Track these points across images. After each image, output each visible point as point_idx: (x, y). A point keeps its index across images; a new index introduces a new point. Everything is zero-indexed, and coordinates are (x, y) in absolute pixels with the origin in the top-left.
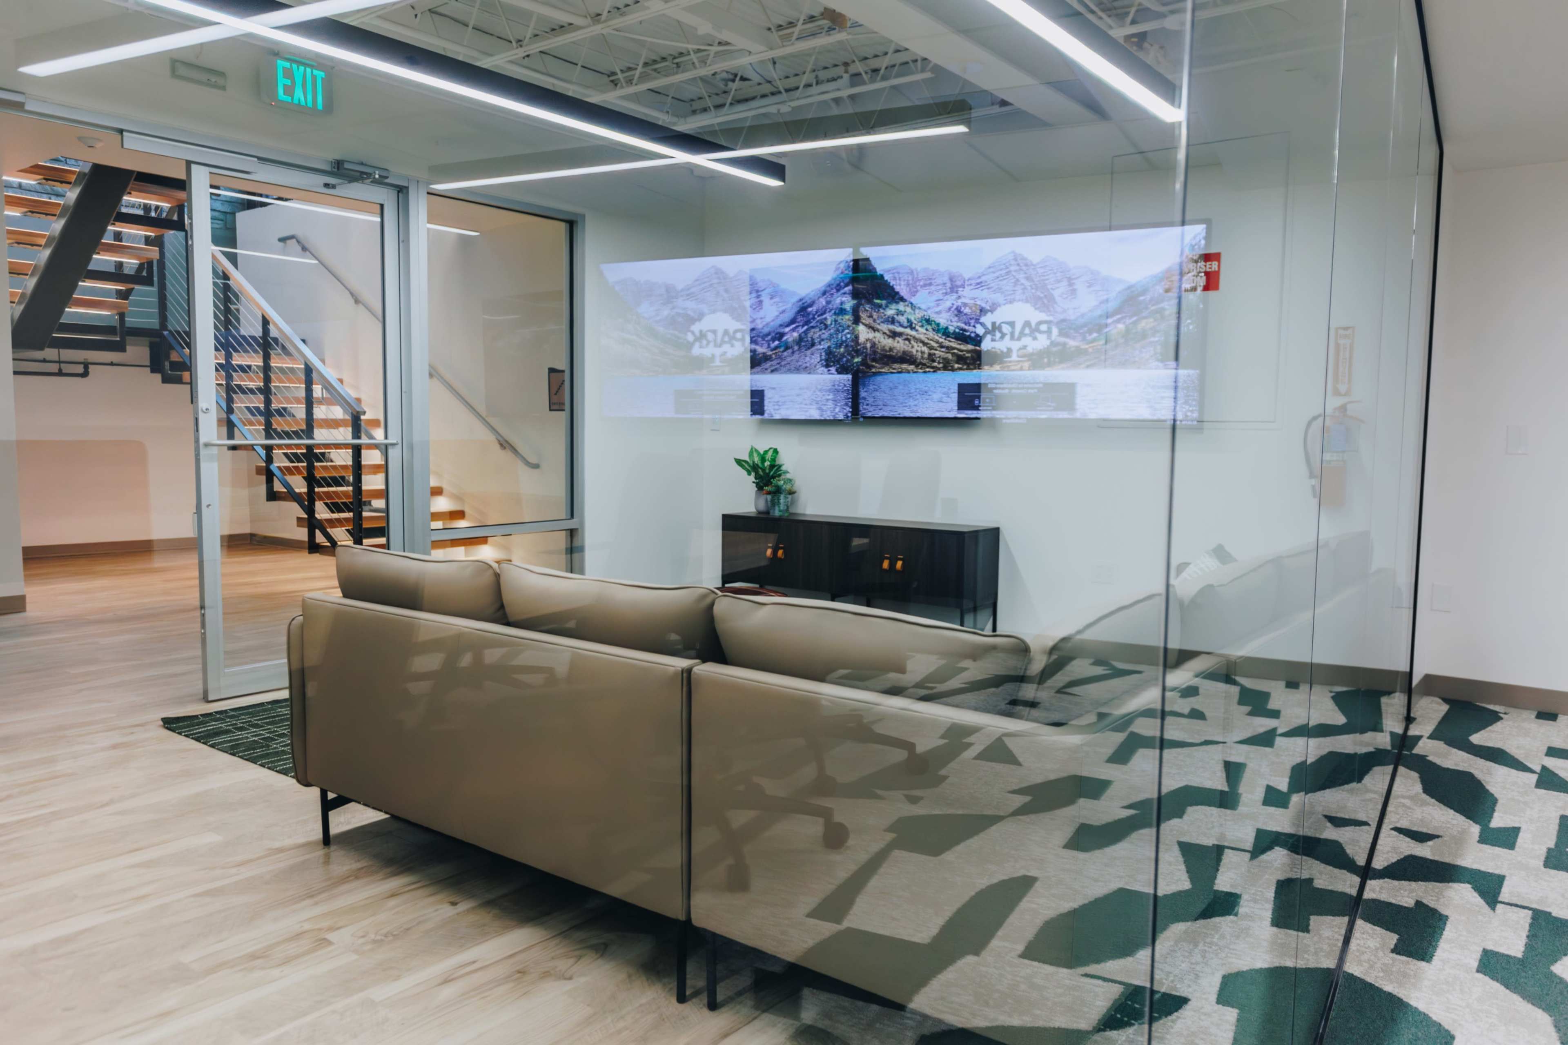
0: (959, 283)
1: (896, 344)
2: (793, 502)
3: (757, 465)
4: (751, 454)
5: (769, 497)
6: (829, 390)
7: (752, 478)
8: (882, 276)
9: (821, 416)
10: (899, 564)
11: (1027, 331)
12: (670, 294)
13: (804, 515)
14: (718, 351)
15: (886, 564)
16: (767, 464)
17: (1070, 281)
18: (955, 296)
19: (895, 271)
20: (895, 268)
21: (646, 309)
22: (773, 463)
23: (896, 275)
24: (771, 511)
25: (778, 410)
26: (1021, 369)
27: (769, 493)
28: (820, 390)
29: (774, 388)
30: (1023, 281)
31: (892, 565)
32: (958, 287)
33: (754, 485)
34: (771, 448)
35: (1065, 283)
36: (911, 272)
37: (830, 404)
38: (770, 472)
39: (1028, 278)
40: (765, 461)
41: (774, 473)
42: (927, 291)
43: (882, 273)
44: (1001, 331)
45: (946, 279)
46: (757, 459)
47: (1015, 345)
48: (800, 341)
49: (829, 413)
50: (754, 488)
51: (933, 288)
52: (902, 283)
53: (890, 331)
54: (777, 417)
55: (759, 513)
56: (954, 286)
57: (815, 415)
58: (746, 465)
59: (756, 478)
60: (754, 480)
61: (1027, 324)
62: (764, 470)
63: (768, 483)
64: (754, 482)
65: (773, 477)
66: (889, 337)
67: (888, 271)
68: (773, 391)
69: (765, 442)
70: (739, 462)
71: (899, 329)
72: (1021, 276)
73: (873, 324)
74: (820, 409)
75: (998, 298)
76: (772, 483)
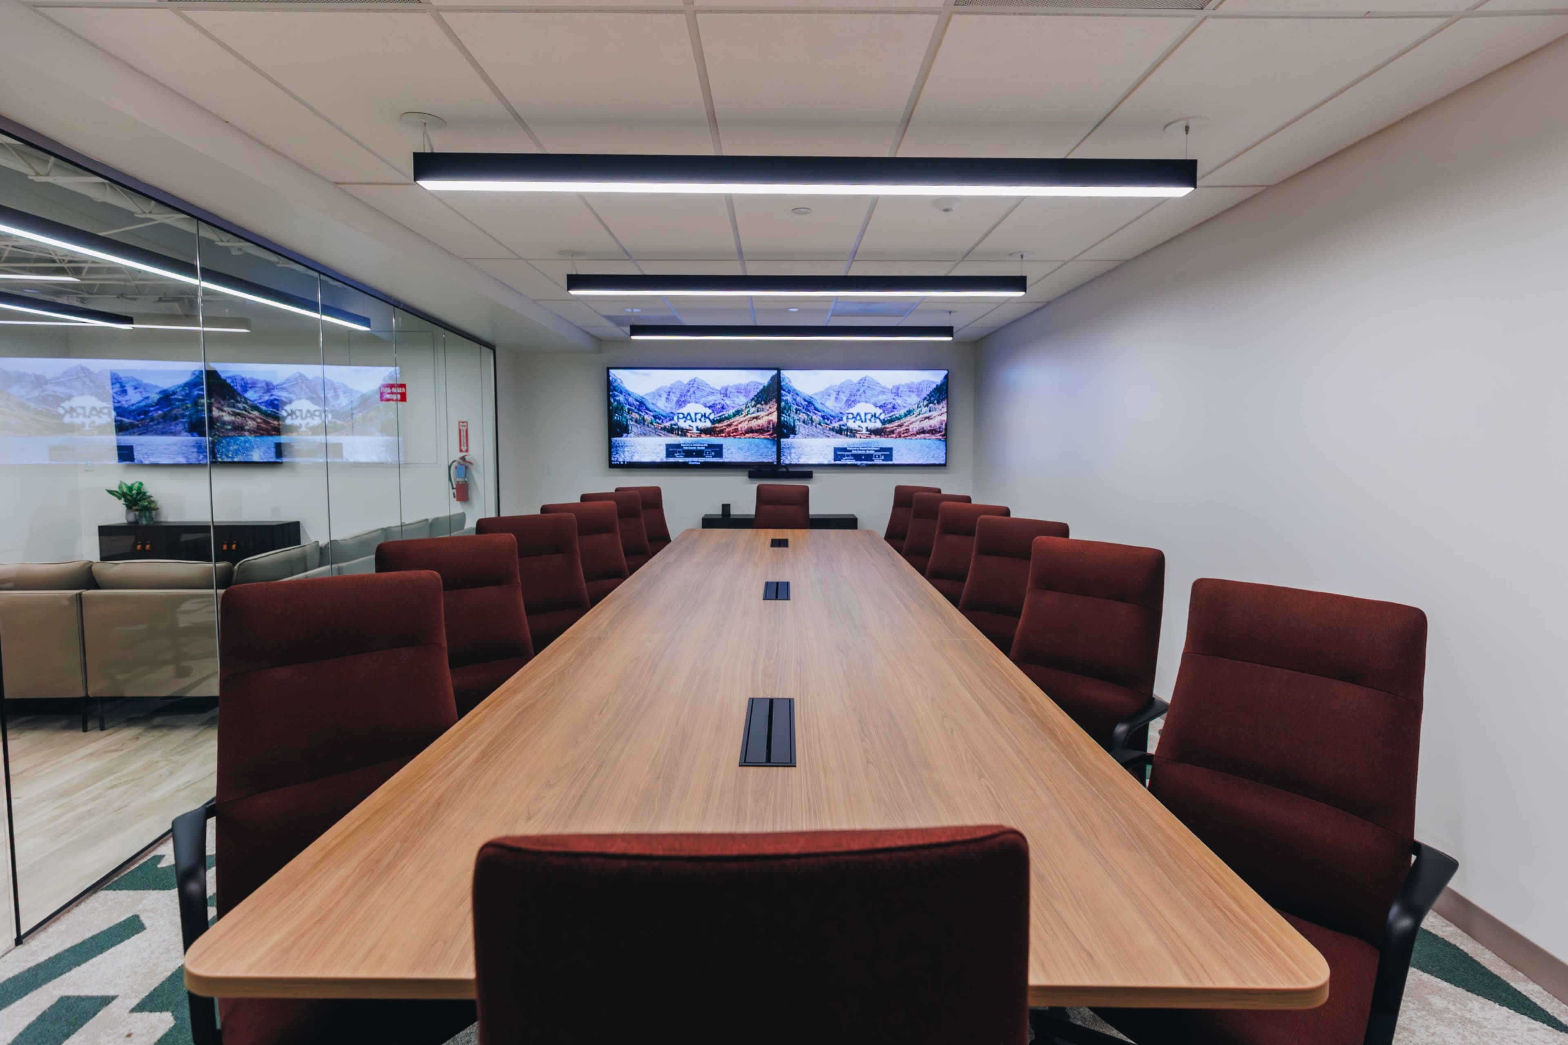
0: (271, 387)
1: (237, 419)
2: (157, 515)
3: (126, 493)
4: (120, 487)
5: (137, 513)
6: (194, 446)
7: (122, 501)
8: (225, 380)
9: (188, 461)
10: (234, 546)
11: (309, 415)
12: (39, 381)
13: (166, 522)
14: (87, 421)
15: (225, 547)
16: (134, 492)
17: (335, 390)
18: (269, 394)
19: (234, 378)
20: (234, 376)
21: (15, 390)
22: (139, 491)
23: (234, 380)
24: (140, 522)
25: (146, 458)
26: (307, 435)
27: (137, 510)
28: (186, 446)
29: (142, 445)
30: (305, 388)
31: (229, 547)
32: (271, 389)
33: (125, 506)
34: (137, 482)
35: (333, 391)
36: (243, 379)
37: (195, 455)
38: (137, 497)
39: (307, 387)
40: (132, 490)
41: (141, 497)
42: (254, 391)
43: (225, 378)
44: (296, 415)
45: (263, 384)
46: (125, 490)
47: (303, 422)
48: (165, 417)
49: (194, 460)
50: (124, 508)
51: (256, 389)
52: (238, 385)
53: (232, 411)
54: (147, 462)
55: (129, 523)
56: (269, 388)
57: (182, 460)
58: (116, 494)
59: (125, 501)
60: (124, 503)
61: (308, 411)
62: (131, 496)
63: (136, 504)
64: (124, 504)
65: (140, 500)
66: (232, 415)
67: (229, 378)
68: (142, 447)
69: (131, 477)
70: (111, 492)
71: (238, 411)
72: (304, 386)
73: (221, 407)
74: (186, 457)
75: (293, 396)
76: (138, 504)
